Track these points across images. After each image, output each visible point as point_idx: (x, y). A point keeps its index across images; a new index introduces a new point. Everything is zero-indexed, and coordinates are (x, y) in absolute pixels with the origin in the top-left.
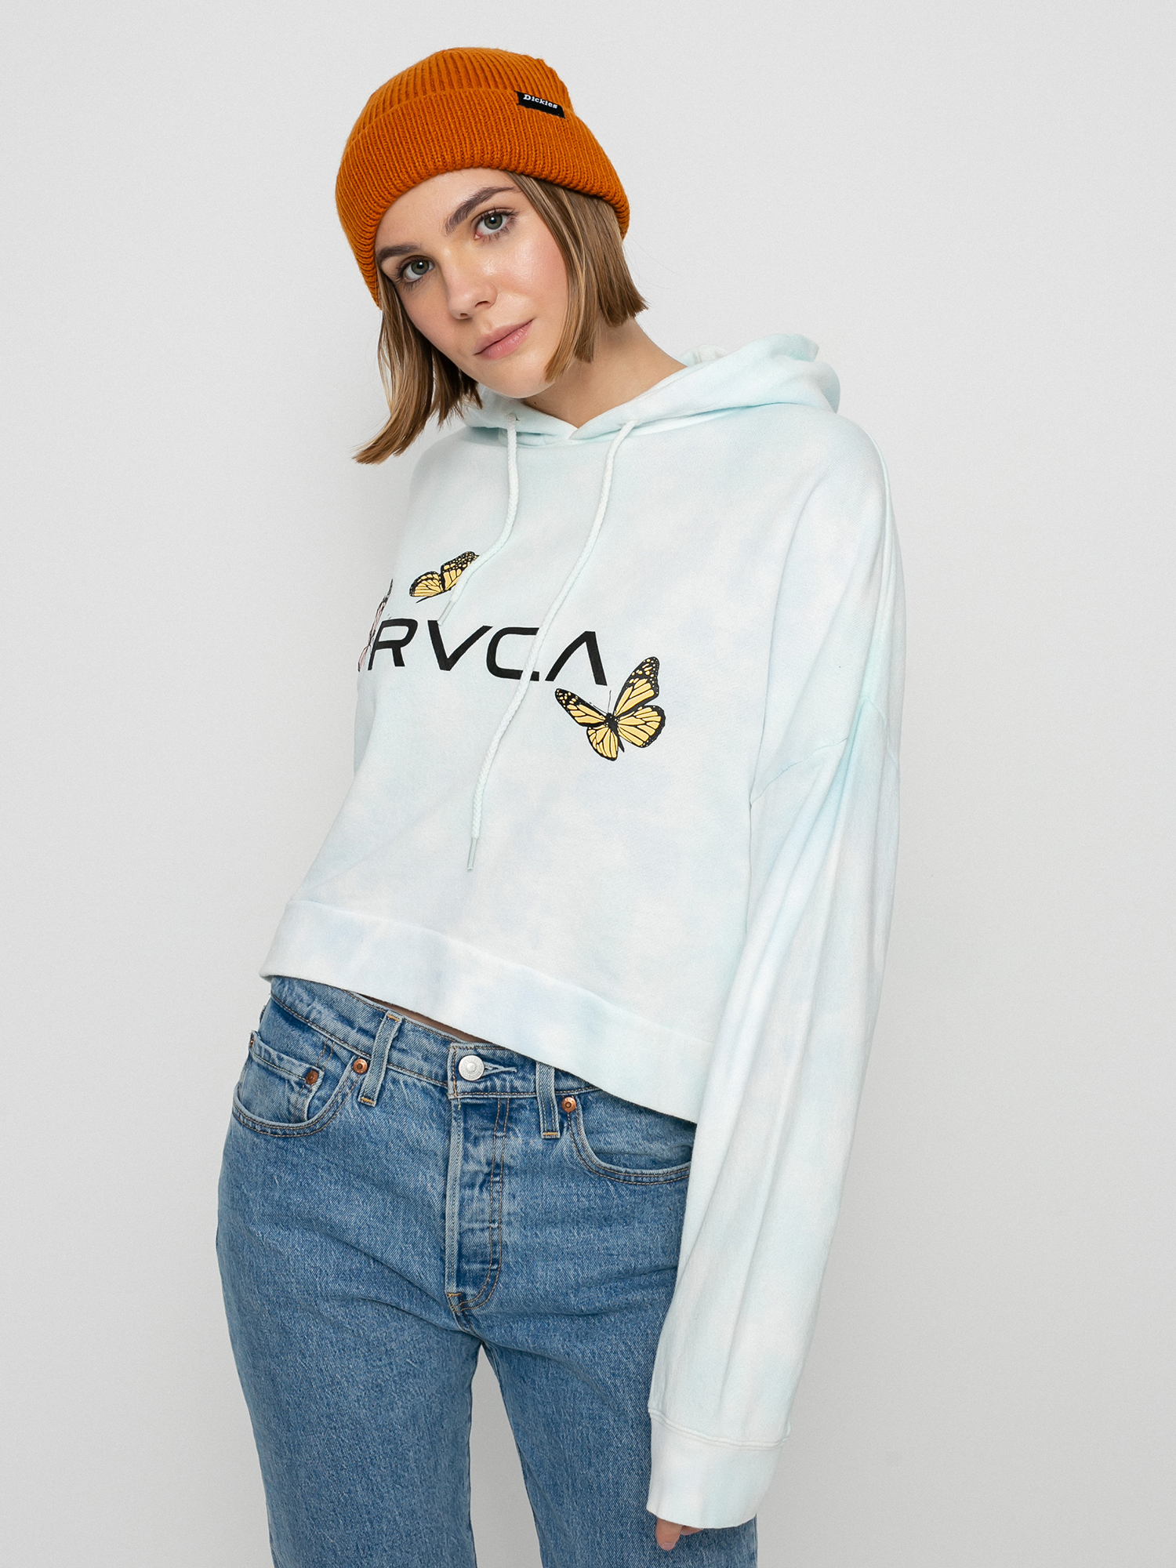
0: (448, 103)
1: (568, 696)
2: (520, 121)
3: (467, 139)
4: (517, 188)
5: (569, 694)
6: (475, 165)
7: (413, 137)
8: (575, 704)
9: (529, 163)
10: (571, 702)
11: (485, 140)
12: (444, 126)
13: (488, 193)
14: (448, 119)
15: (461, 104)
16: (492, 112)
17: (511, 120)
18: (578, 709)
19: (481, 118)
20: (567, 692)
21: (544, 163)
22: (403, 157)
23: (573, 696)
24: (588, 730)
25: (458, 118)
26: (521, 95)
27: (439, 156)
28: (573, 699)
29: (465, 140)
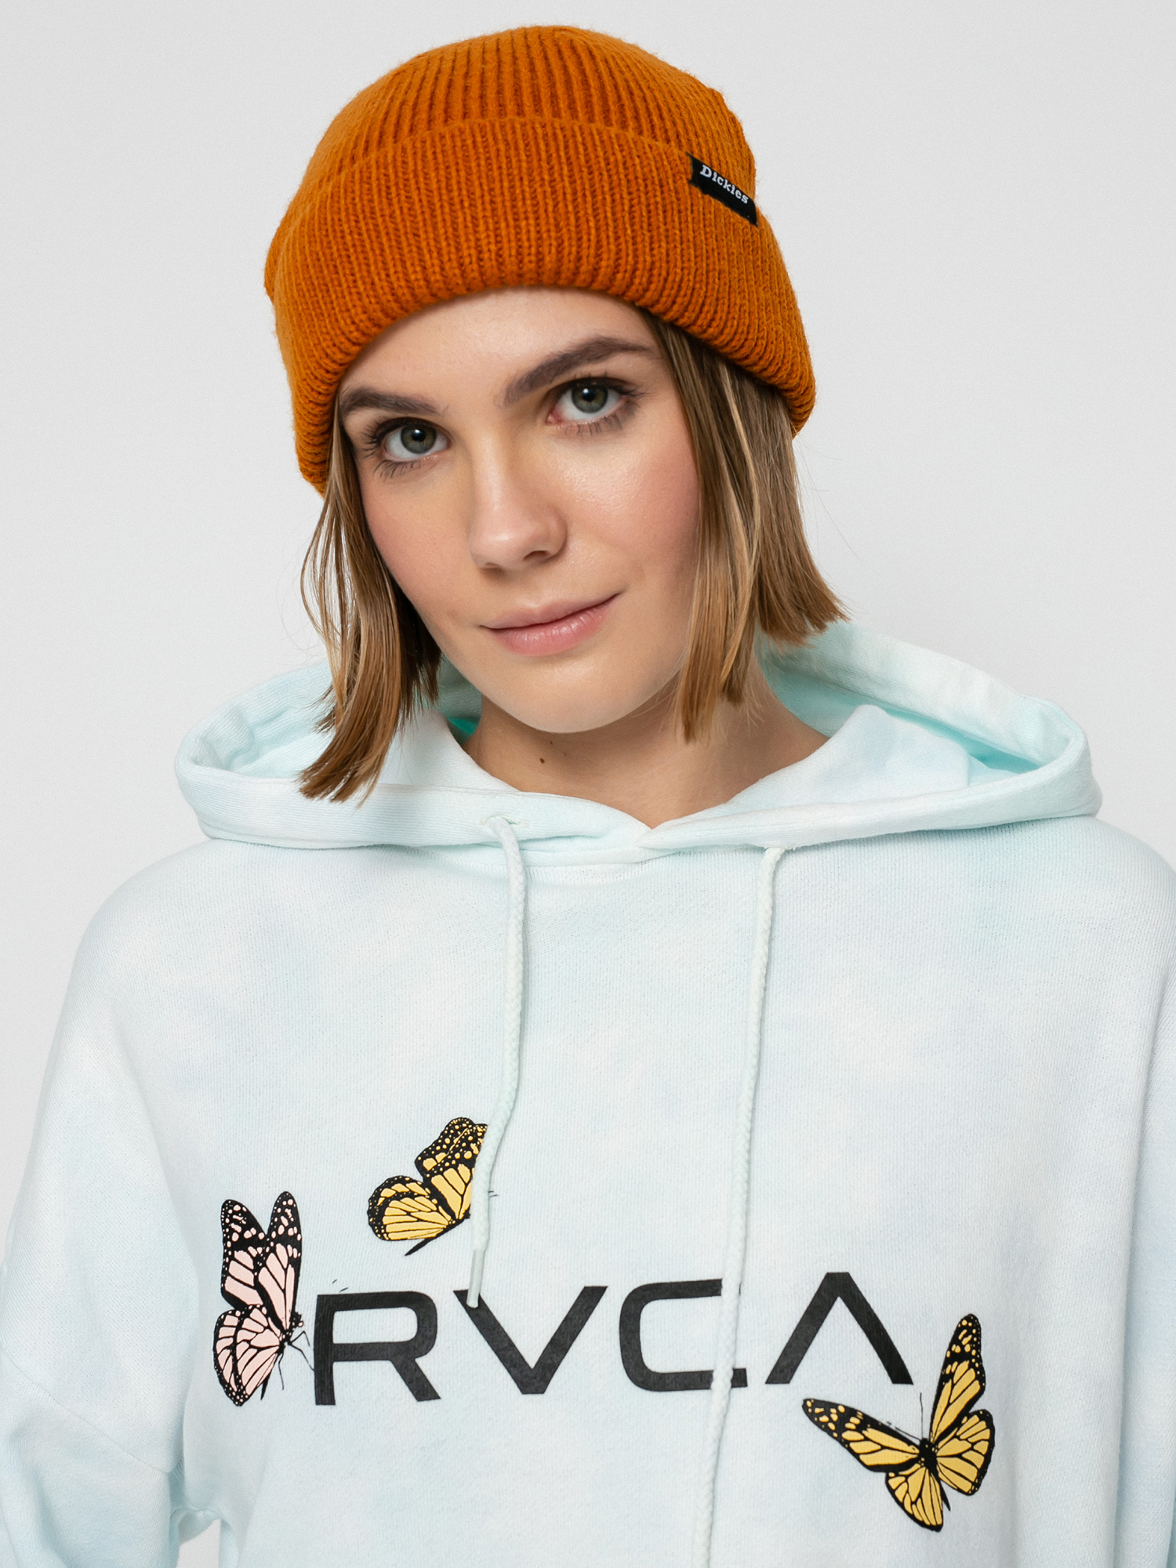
0: (566, 147)
1: (838, 1413)
2: (690, 219)
3: (593, 231)
4: (657, 352)
5: (842, 1409)
6: (595, 286)
7: (487, 198)
8: (860, 1428)
9: (691, 308)
10: (848, 1425)
11: (626, 242)
12: (554, 192)
13: (603, 348)
14: (563, 180)
15: (592, 156)
16: (646, 186)
17: (675, 212)
18: (866, 1439)
19: (625, 195)
20: (835, 1406)
21: (716, 312)
22: (461, 232)
23: (851, 1412)
24: (888, 1478)
25: (583, 184)
26: (697, 165)
27: (533, 250)
28: (853, 1419)
29: (589, 234)
